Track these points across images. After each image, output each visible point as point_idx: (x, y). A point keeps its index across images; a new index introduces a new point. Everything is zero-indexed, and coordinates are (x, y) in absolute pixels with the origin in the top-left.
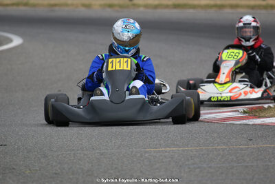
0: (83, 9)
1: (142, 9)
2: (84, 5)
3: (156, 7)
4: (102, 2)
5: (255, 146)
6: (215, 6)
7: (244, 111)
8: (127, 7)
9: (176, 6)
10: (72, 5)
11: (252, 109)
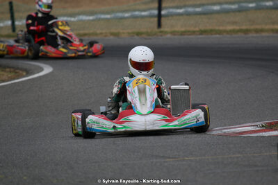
0: (112, 37)
1: (169, 36)
2: (112, 34)
3: (183, 33)
4: (130, 31)
5: (268, 154)
6: (240, 31)
7: (263, 126)
8: (155, 34)
9: (202, 32)
10: (101, 34)
11: (271, 124)
